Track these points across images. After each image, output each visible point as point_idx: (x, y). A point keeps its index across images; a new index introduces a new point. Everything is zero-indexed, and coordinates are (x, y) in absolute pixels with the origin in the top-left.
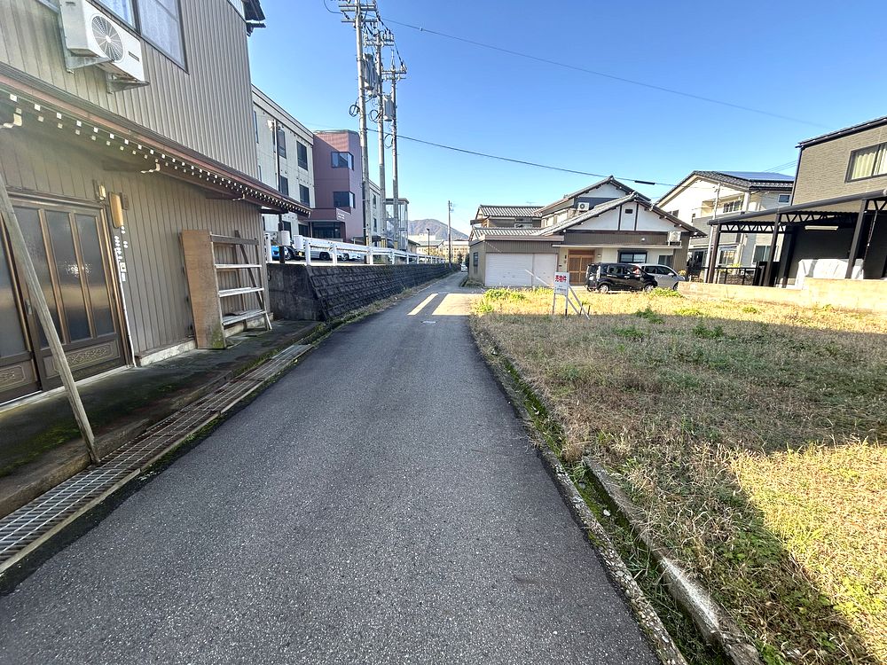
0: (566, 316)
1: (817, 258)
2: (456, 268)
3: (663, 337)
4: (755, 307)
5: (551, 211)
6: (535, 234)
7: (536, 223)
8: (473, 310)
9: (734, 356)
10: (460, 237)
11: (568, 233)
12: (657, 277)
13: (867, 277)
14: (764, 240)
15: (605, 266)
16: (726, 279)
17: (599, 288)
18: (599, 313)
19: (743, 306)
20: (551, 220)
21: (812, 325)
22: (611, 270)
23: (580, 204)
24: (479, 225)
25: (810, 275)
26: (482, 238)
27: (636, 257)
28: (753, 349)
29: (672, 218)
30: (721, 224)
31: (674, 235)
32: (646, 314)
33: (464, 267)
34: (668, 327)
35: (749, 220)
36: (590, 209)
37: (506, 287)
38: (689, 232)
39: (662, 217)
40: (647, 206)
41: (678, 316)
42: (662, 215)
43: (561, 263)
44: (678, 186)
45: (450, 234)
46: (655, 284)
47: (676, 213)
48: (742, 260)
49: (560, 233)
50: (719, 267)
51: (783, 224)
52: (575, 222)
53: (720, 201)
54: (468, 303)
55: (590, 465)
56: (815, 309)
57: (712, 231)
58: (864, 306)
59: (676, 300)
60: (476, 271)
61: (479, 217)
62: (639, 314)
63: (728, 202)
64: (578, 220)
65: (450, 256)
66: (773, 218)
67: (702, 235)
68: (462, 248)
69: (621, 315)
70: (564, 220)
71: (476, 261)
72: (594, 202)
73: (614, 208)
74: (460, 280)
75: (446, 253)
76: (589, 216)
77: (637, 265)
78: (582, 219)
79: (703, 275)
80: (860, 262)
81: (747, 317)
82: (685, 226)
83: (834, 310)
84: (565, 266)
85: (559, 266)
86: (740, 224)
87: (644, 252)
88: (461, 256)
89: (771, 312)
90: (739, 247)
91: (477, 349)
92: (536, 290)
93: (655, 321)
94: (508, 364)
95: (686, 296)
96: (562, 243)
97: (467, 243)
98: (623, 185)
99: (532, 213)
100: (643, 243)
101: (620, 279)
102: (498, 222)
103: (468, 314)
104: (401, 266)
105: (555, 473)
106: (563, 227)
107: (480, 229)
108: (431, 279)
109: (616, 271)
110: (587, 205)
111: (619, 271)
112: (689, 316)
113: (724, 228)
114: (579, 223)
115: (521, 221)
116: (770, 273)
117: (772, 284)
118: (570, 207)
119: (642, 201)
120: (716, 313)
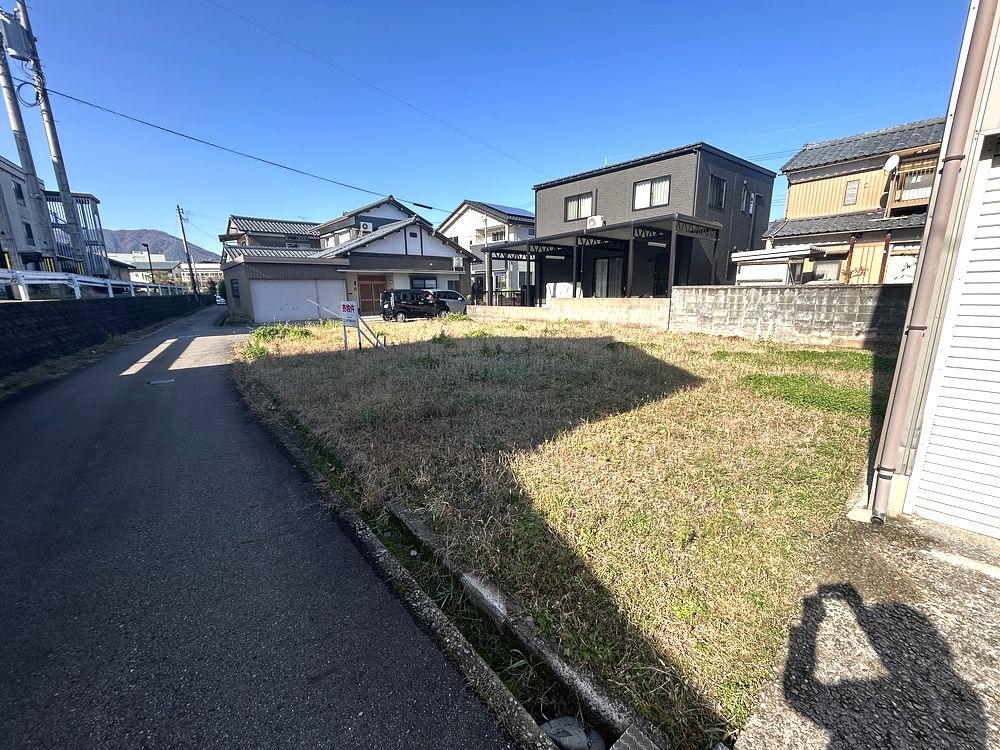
0: (360, 350)
1: (556, 282)
2: (208, 300)
3: (456, 360)
4: (524, 325)
5: (331, 229)
6: (314, 256)
7: (314, 243)
8: (237, 357)
9: (510, 370)
10: (207, 257)
11: (353, 255)
12: (449, 302)
13: (586, 295)
14: (522, 266)
15: (397, 293)
16: (502, 302)
17: (395, 316)
18: (397, 343)
19: (516, 325)
20: (332, 240)
21: (557, 336)
22: (405, 297)
23: (362, 223)
24: (234, 243)
25: (554, 296)
26: (240, 259)
27: (427, 282)
28: (523, 360)
29: (453, 243)
30: (491, 252)
31: (457, 262)
32: (442, 340)
33: (220, 300)
34: (461, 350)
35: (510, 249)
36: (374, 230)
37: (284, 323)
38: (469, 258)
39: (444, 243)
40: (429, 230)
41: (468, 338)
42: (444, 240)
43: (351, 290)
44: (454, 214)
45: (189, 253)
46: (447, 310)
47: (456, 239)
48: (511, 285)
49: (344, 255)
50: (497, 291)
51: (532, 254)
52: (359, 244)
53: (489, 230)
54: (229, 348)
55: (392, 509)
56: (559, 323)
57: (486, 257)
58: (585, 318)
59: (466, 323)
60: (238, 304)
61: (232, 232)
62: (434, 340)
63: (495, 232)
64: (362, 242)
65: (195, 284)
66: (524, 248)
67: (480, 261)
68: (212, 271)
69: (418, 343)
70: (346, 239)
71: (236, 291)
72: (378, 223)
73: (398, 230)
74: (214, 317)
75: (186, 279)
76: (374, 237)
77: (430, 291)
78: (366, 240)
79: (486, 298)
80: (579, 284)
81: (519, 334)
82: (465, 252)
83: (570, 323)
84: (356, 294)
85: (348, 294)
86: (505, 251)
87: (433, 277)
88: (212, 283)
89: (533, 328)
90: (507, 273)
91: (245, 407)
92: (324, 324)
93: (448, 346)
94: (291, 419)
95: (474, 319)
96: (348, 267)
97: (218, 266)
98: (404, 207)
99: (308, 231)
100: (432, 268)
101: (414, 306)
102: (260, 239)
103: (229, 362)
104: (98, 301)
105: (355, 531)
106: (347, 248)
107: (235, 247)
108: (162, 318)
109: (409, 298)
110: (370, 225)
111: (413, 298)
112: (477, 337)
113: (494, 255)
114: (364, 245)
115: (294, 240)
116: (531, 295)
117: (532, 305)
118: (352, 226)
119: (424, 225)
120: (498, 333)
